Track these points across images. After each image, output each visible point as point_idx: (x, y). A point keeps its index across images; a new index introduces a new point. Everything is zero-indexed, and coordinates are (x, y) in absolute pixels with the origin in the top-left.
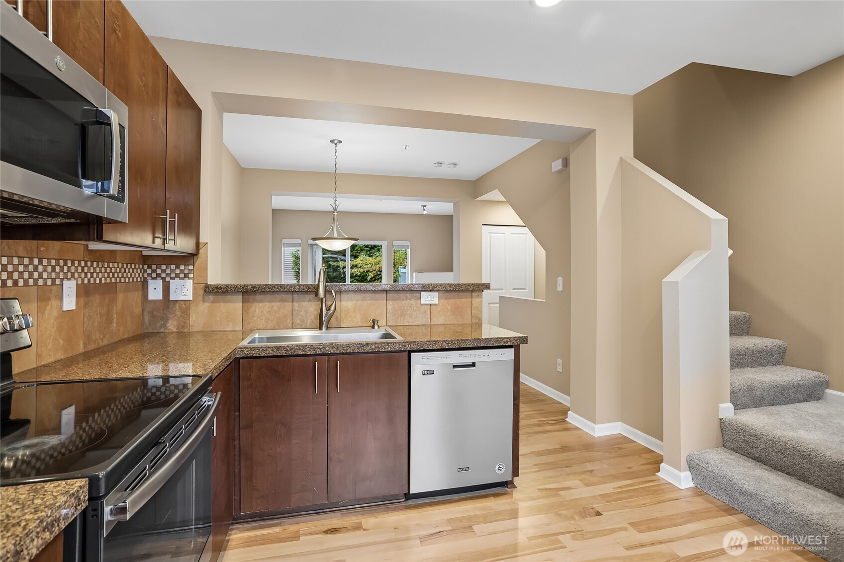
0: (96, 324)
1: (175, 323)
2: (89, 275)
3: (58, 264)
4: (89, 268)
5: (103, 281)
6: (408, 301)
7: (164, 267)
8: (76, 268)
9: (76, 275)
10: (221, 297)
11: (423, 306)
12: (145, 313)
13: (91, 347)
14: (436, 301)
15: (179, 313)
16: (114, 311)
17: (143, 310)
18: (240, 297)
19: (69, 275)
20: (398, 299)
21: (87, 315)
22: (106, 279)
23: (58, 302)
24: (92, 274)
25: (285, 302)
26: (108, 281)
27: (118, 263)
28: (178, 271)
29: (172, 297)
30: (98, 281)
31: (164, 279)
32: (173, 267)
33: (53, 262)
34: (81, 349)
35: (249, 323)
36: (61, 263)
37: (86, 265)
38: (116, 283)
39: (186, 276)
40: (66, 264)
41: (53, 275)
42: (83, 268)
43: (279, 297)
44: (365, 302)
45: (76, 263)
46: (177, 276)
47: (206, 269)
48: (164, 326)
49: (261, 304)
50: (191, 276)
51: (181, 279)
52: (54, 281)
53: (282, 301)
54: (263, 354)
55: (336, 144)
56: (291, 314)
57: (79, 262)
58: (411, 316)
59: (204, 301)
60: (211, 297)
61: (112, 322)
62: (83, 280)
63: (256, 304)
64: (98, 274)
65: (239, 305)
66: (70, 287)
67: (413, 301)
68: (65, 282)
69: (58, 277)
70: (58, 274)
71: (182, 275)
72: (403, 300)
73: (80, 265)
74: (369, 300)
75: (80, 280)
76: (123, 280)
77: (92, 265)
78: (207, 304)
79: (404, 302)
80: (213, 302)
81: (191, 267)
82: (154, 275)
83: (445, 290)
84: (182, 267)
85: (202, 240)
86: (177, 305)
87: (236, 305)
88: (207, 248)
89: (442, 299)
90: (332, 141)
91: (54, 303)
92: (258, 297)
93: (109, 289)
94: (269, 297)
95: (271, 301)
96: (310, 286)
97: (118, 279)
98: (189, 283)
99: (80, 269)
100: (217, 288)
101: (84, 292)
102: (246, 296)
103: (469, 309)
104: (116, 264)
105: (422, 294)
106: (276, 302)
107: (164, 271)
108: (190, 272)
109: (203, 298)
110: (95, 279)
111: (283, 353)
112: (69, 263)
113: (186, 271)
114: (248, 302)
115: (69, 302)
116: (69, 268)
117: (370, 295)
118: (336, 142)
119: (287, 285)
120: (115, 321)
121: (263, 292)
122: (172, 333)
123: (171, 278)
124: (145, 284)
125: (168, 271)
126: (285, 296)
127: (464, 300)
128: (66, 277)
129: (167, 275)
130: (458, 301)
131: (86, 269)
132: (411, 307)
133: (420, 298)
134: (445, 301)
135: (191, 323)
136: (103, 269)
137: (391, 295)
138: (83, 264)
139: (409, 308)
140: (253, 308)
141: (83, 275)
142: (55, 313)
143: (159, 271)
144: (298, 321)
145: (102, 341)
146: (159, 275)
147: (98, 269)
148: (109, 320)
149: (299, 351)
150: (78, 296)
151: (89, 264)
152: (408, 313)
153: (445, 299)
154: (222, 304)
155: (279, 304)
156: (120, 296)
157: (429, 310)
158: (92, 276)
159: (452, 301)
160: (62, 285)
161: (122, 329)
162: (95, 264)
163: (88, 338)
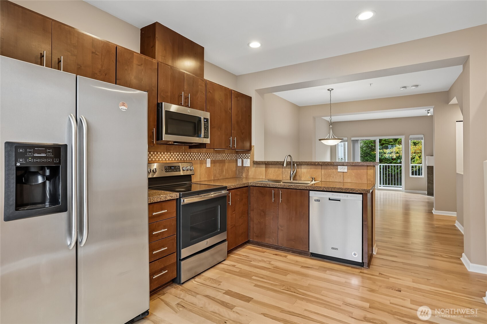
0: (218, 172)
1: (245, 174)
2: (215, 157)
3: (205, 154)
4: (215, 155)
5: (220, 159)
6: (332, 170)
7: (242, 155)
8: (211, 155)
9: (211, 157)
10: (258, 166)
11: (339, 173)
12: (237, 170)
13: (216, 178)
14: (346, 171)
15: (246, 171)
16: (224, 169)
17: (236, 169)
18: (264, 166)
19: (209, 157)
20: (326, 169)
21: (214, 169)
22: (221, 158)
23: (205, 165)
24: (216, 157)
25: (280, 168)
26: (222, 159)
27: (226, 154)
28: (246, 156)
29: (244, 165)
30: (218, 159)
31: (242, 159)
32: (244, 154)
33: (204, 154)
34: (213, 178)
35: (267, 176)
36: (206, 154)
37: (214, 154)
38: (225, 160)
39: (248, 158)
40: (208, 154)
41: (204, 157)
42: (213, 155)
43: (277, 166)
44: (312, 170)
45: (211, 154)
46: (245, 158)
47: (254, 155)
48: (242, 175)
49: (271, 169)
50: (249, 158)
51: (247, 159)
52: (204, 159)
53: (279, 168)
54: (257, 185)
55: (330, 91)
56: (282, 174)
57: (212, 153)
58: (333, 177)
59: (253, 167)
60: (255, 166)
61: (223, 172)
62: (213, 159)
63: (270, 169)
64: (218, 157)
65: (264, 169)
66: (209, 161)
67: (334, 170)
68: (207, 159)
69: (205, 158)
70: (205, 157)
71: (247, 158)
72: (329, 169)
73: (212, 154)
74: (313, 169)
75: (212, 159)
76: (228, 159)
77: (216, 154)
78: (254, 168)
79: (329, 171)
80: (256, 168)
81: (249, 155)
82: (239, 157)
83: (350, 165)
84: (247, 155)
85: (252, 144)
86: (246, 168)
87: (263, 169)
88: (254, 148)
89: (349, 170)
90: (328, 90)
91: (204, 165)
92: (270, 166)
93: (222, 162)
94: (274, 166)
95: (275, 168)
96: (288, 162)
97: (226, 159)
98: (249, 160)
99: (212, 156)
100: (256, 162)
101: (213, 162)
102: (266, 165)
103: (365, 176)
104: (225, 154)
105: (339, 167)
106: (276, 168)
107: (242, 156)
108: (249, 156)
109: (253, 166)
110: (217, 159)
111: (263, 185)
112: (209, 154)
113: (248, 156)
114: (267, 168)
115: (209, 165)
116: (209, 155)
117: (314, 166)
118: (330, 90)
119: (280, 162)
120: (224, 172)
121: (272, 164)
122: (244, 178)
123: (244, 159)
124: (237, 160)
125: (243, 156)
126: (279, 166)
127: (362, 171)
128: (208, 158)
129: (243, 157)
130: (359, 171)
131: (214, 156)
132: (333, 173)
133: (337, 169)
134: (351, 171)
135: (250, 175)
136: (220, 155)
137: (323, 167)
138: (213, 154)
139: (332, 174)
140: (269, 170)
141: (213, 157)
142: (205, 168)
143: (240, 156)
144: (284, 176)
145: (220, 177)
146: (240, 157)
147: (218, 155)
148: (222, 171)
149: (268, 185)
150: (211, 163)
151: (215, 154)
152: (332, 176)
153: (351, 170)
154: (259, 168)
155: (277, 169)
156: (227, 164)
157: (342, 175)
158: (216, 158)
159: (355, 171)
160: (206, 160)
161: (227, 175)
162: (217, 154)
163: (215, 176)
